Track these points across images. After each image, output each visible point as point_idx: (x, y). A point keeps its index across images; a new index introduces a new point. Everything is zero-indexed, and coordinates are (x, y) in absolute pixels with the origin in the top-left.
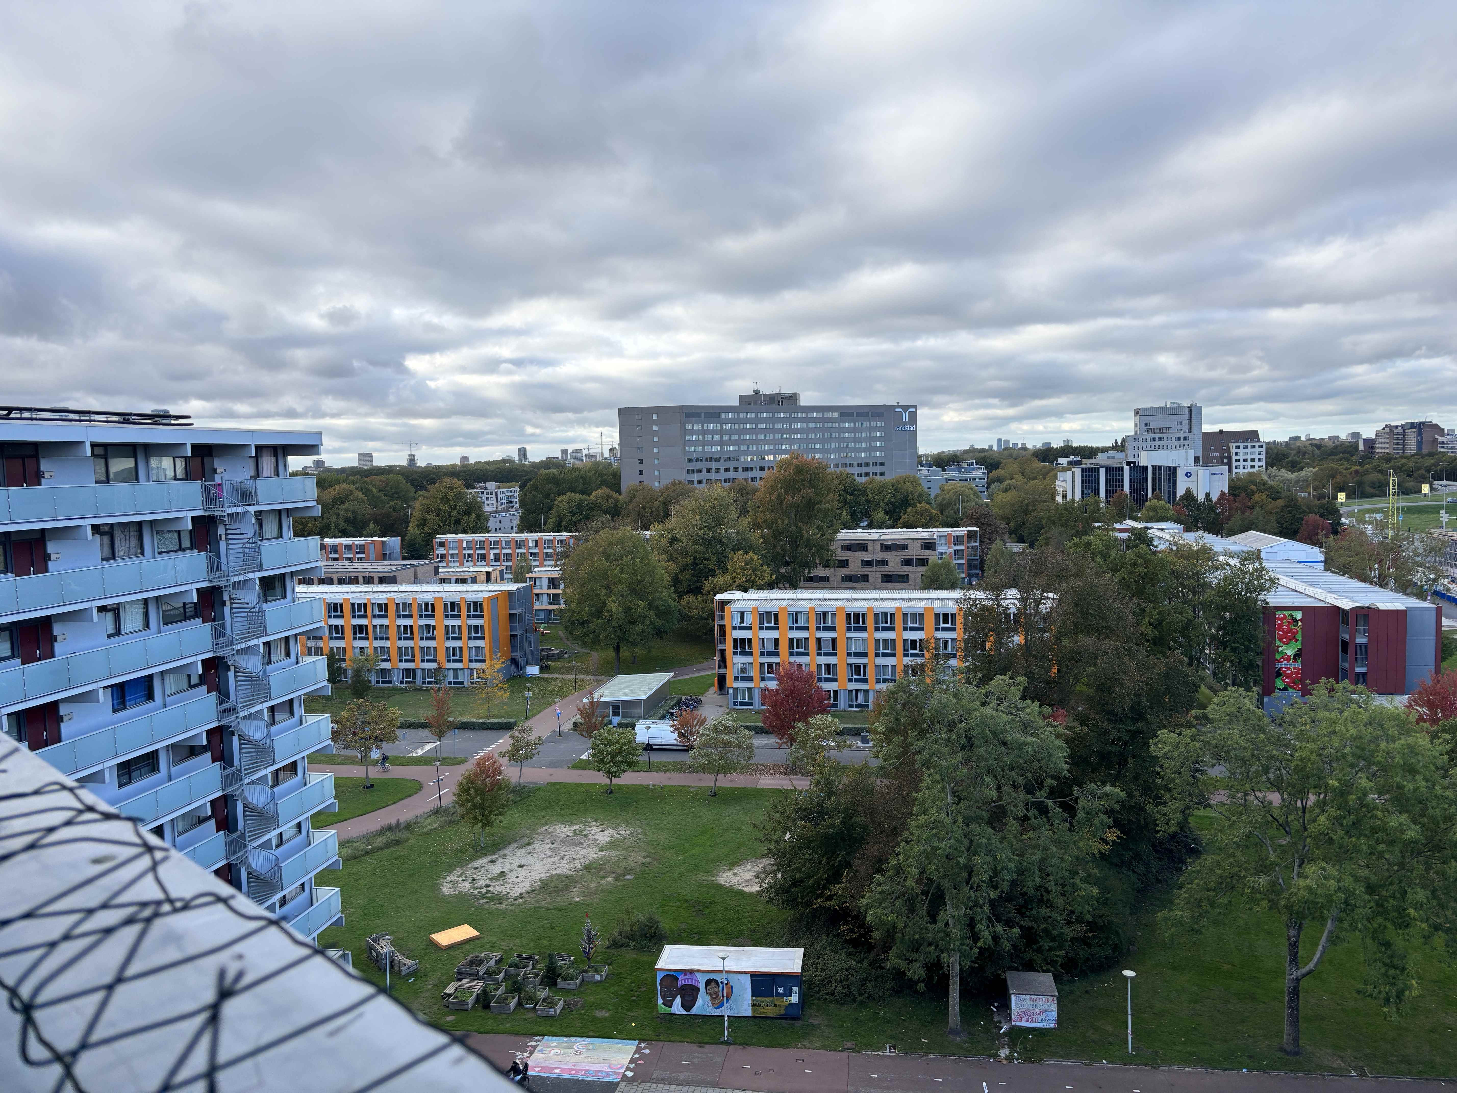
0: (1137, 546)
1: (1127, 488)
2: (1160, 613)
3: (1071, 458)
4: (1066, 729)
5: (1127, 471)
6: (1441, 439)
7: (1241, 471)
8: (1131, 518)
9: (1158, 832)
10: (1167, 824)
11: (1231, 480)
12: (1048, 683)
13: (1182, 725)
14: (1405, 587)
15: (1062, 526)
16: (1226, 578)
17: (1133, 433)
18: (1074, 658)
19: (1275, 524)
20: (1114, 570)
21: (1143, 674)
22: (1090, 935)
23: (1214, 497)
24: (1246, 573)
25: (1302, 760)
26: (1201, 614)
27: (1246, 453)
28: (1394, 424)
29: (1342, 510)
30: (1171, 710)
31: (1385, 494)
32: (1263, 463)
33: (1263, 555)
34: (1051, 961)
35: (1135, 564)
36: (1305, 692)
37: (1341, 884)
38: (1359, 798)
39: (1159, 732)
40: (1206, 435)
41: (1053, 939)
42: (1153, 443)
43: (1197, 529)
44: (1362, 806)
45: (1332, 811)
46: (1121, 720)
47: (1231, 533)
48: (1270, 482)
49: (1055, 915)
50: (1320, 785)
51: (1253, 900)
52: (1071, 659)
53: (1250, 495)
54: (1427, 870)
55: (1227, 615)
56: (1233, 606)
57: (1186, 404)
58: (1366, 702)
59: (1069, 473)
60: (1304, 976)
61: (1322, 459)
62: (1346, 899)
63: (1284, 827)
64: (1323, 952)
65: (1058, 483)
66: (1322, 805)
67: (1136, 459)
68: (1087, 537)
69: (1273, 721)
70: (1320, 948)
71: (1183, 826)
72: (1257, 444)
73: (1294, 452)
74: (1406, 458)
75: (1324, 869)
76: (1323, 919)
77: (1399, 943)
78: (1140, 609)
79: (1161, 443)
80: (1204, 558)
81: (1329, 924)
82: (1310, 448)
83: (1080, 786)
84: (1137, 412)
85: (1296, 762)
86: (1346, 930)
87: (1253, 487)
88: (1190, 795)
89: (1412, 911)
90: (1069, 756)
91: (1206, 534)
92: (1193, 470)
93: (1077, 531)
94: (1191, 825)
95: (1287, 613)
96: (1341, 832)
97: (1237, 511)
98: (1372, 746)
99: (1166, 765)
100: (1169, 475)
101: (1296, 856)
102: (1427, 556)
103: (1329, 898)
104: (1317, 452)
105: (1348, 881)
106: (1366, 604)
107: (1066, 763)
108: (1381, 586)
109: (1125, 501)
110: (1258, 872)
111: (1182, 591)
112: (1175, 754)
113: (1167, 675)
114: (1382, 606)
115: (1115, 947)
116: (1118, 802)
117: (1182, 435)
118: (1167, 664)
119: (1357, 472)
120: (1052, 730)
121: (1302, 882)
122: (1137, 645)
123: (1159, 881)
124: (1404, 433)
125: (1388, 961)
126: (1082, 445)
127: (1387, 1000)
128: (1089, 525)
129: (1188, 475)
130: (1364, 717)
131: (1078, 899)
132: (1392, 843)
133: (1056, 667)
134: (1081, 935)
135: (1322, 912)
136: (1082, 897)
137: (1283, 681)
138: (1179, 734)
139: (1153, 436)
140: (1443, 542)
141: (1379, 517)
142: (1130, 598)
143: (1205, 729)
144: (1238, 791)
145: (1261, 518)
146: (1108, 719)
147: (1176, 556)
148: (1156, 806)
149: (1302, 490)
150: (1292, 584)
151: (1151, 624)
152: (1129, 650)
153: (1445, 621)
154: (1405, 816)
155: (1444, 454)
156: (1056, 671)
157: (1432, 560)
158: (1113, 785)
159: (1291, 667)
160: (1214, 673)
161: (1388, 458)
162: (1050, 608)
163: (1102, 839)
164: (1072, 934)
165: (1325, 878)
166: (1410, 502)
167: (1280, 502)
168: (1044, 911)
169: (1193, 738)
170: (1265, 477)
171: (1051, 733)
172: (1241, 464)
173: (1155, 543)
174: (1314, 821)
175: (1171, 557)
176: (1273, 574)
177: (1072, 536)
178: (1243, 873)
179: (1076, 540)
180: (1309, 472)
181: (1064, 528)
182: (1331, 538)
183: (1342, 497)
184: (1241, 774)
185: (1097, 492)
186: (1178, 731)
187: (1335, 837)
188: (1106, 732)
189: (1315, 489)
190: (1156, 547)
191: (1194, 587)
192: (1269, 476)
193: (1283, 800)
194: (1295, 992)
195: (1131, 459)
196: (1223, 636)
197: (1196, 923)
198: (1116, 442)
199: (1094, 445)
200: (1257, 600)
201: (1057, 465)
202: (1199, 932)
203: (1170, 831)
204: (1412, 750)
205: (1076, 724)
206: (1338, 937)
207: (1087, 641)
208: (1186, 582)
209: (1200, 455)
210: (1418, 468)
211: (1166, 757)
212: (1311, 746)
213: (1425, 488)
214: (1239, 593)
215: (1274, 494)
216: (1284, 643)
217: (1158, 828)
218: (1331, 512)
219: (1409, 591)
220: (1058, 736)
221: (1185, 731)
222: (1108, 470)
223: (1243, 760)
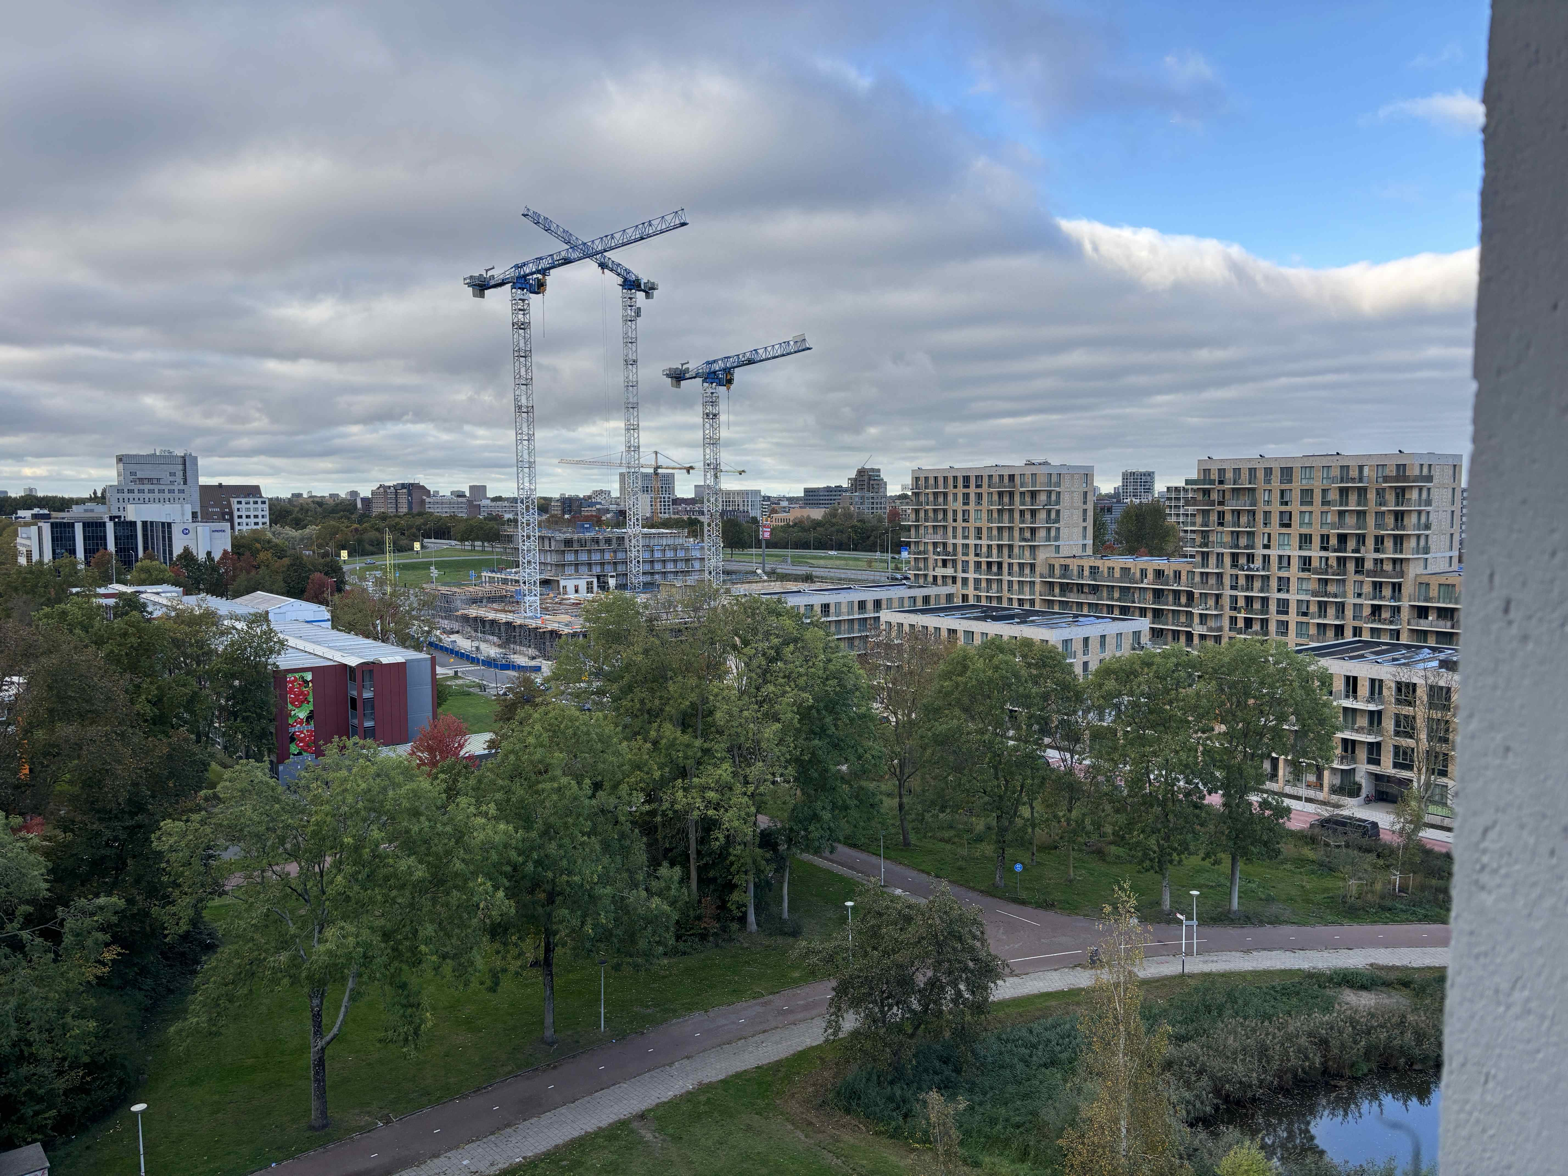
0: (127, 614)
1: (111, 546)
2: (158, 688)
3: (36, 511)
4: (45, 840)
5: (110, 527)
6: (428, 500)
7: (244, 528)
8: (119, 582)
9: (166, 936)
10: (177, 924)
11: (234, 538)
12: (17, 787)
13: (191, 811)
14: (404, 641)
15: (27, 593)
16: (232, 644)
17: (116, 483)
18: (52, 751)
19: (282, 584)
20: (99, 643)
21: (141, 760)
22: (88, 1079)
23: (217, 556)
24: (254, 636)
25: (317, 824)
26: (208, 684)
27: (248, 509)
28: (387, 484)
29: (345, 568)
30: (177, 795)
31: (383, 552)
32: (267, 520)
33: (271, 617)
34: (39, 1127)
35: (125, 635)
36: (319, 753)
37: (359, 939)
38: (372, 851)
39: (162, 824)
40: (205, 489)
41: (40, 1100)
42: (141, 496)
43: (199, 591)
44: (374, 857)
45: (348, 869)
46: (116, 817)
47: (237, 595)
48: (275, 540)
49: (41, 1070)
50: (337, 845)
51: (275, 981)
52: (46, 754)
53: (255, 553)
54: (434, 905)
55: (237, 683)
56: (242, 673)
57: (180, 453)
58: (375, 754)
59: (34, 529)
60: (328, 1043)
61: (324, 517)
62: (365, 953)
63: (303, 896)
64: (346, 1012)
65: (19, 540)
66: (338, 865)
67: (121, 513)
68: (62, 606)
69: (289, 788)
70: (343, 1009)
71: (195, 922)
72: (259, 500)
73: (297, 509)
74: (399, 517)
75: (342, 928)
76: (344, 979)
77: (414, 981)
78: (135, 686)
79: (151, 496)
80: (207, 623)
81: (350, 984)
82: (312, 505)
83: (66, 905)
84: (120, 459)
85: (312, 828)
86: (366, 983)
87: (258, 546)
88: (202, 886)
89: (423, 948)
90: (50, 872)
91: (209, 597)
92: (191, 526)
93: (49, 599)
94: (206, 919)
95: (297, 675)
96: (357, 888)
97: (241, 570)
98: (381, 797)
99: (173, 859)
100: (163, 532)
101: (316, 922)
102: (421, 610)
103: (349, 957)
104: (319, 509)
105: (365, 934)
106: (371, 659)
107: (46, 881)
108: (383, 641)
109: (109, 562)
110: (278, 950)
111: (185, 662)
112: (183, 844)
113: (170, 757)
114: (385, 661)
115: (121, 1082)
116: (116, 913)
117: (176, 487)
118: (170, 744)
119: (356, 530)
120: (22, 845)
121: (322, 948)
122: (132, 727)
123: (170, 991)
124: (396, 493)
125: (404, 1002)
126: (50, 495)
127: (406, 1040)
128: (64, 591)
129: (186, 532)
130: (373, 770)
131: (71, 1040)
132: (403, 887)
133: (27, 767)
134: (77, 1083)
135: (342, 972)
136: (75, 1037)
137: (297, 745)
138: (187, 821)
139: (141, 487)
140: (435, 597)
141: (378, 574)
142: (121, 673)
143: (216, 810)
144: (254, 869)
145: (267, 578)
146: (99, 819)
147: (175, 623)
148: (163, 907)
149: (306, 547)
150: (301, 645)
151: (149, 701)
152: (123, 735)
153: (439, 670)
154: (413, 858)
155: (431, 514)
156: (27, 771)
157: (426, 613)
158: (109, 894)
159: (303, 730)
160: (225, 748)
161: (383, 517)
162: (15, 695)
163: (99, 962)
164: (64, 1086)
165: (344, 937)
166: (404, 559)
167: (286, 561)
168: (25, 1070)
169: (203, 822)
170: (269, 535)
171: (22, 848)
172: (244, 520)
173: (149, 609)
174: (332, 882)
175: (170, 624)
176: (281, 636)
177: (42, 605)
178: (263, 955)
179: (47, 609)
180: (312, 530)
181: (30, 596)
182: (337, 596)
183: (344, 554)
184: (257, 851)
185: (73, 552)
186: (184, 818)
187: (351, 895)
188: (98, 834)
189: (320, 546)
190: (151, 613)
191: (198, 656)
192: (274, 534)
193: (301, 868)
194: (321, 1063)
195: (115, 513)
196: (233, 706)
197: (214, 1025)
198: (95, 493)
199: (66, 496)
200: (267, 664)
201: (16, 518)
202: (218, 1034)
203: (181, 932)
204: (416, 794)
205: (58, 832)
206: (359, 993)
207: (66, 730)
208: (189, 651)
209: (198, 510)
210: (410, 527)
211: (172, 849)
212: (326, 808)
213: (417, 546)
214: (248, 658)
215: (280, 553)
216: (296, 706)
217: (166, 932)
218: (334, 569)
219: (407, 644)
220: (33, 849)
221: (195, 817)
222: (86, 525)
223: (258, 836)
